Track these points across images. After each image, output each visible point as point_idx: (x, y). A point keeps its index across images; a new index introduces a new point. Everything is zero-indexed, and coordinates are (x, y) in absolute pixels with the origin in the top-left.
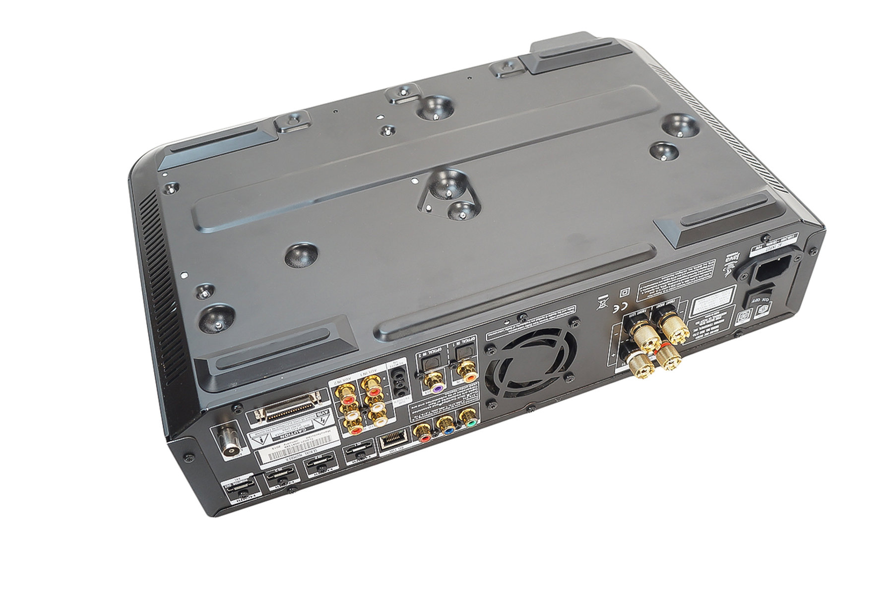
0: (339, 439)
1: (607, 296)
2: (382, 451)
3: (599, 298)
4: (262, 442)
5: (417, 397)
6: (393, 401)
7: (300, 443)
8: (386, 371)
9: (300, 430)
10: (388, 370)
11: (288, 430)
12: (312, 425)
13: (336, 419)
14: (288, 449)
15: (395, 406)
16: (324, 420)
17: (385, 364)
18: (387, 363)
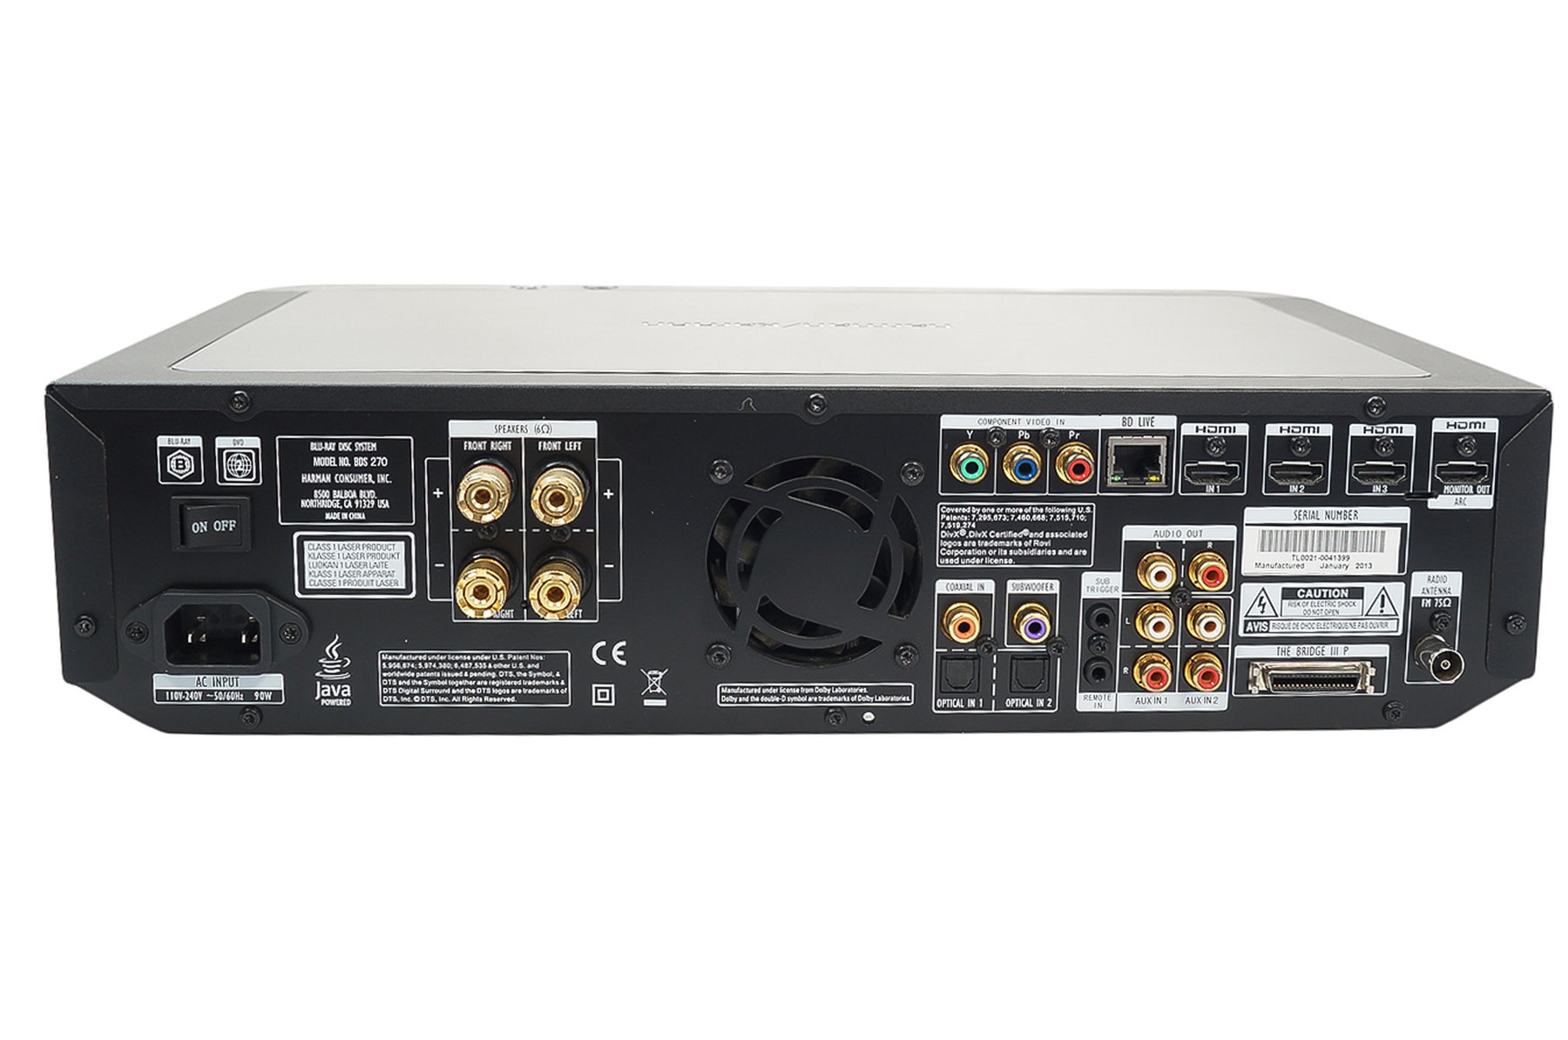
0: (1245, 527)
1: (647, 703)
2: (1168, 434)
3: (663, 703)
4: (1383, 596)
5: (1071, 584)
6: (1119, 594)
7: (1319, 555)
8: (1119, 691)
9: (1309, 598)
10: (1114, 691)
11: (1329, 608)
12: (1284, 601)
13: (1237, 595)
14: (1346, 551)
15: (1116, 578)
16: (1260, 605)
17: (1118, 710)
18: (1113, 710)
